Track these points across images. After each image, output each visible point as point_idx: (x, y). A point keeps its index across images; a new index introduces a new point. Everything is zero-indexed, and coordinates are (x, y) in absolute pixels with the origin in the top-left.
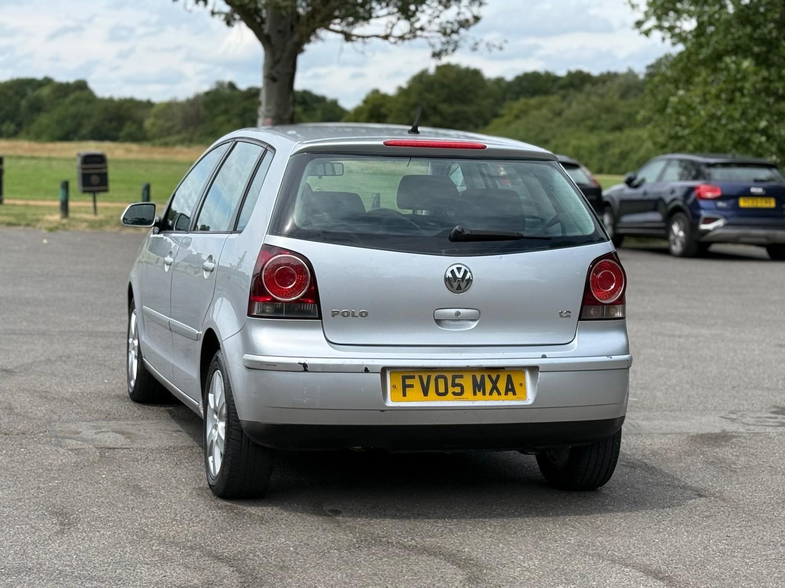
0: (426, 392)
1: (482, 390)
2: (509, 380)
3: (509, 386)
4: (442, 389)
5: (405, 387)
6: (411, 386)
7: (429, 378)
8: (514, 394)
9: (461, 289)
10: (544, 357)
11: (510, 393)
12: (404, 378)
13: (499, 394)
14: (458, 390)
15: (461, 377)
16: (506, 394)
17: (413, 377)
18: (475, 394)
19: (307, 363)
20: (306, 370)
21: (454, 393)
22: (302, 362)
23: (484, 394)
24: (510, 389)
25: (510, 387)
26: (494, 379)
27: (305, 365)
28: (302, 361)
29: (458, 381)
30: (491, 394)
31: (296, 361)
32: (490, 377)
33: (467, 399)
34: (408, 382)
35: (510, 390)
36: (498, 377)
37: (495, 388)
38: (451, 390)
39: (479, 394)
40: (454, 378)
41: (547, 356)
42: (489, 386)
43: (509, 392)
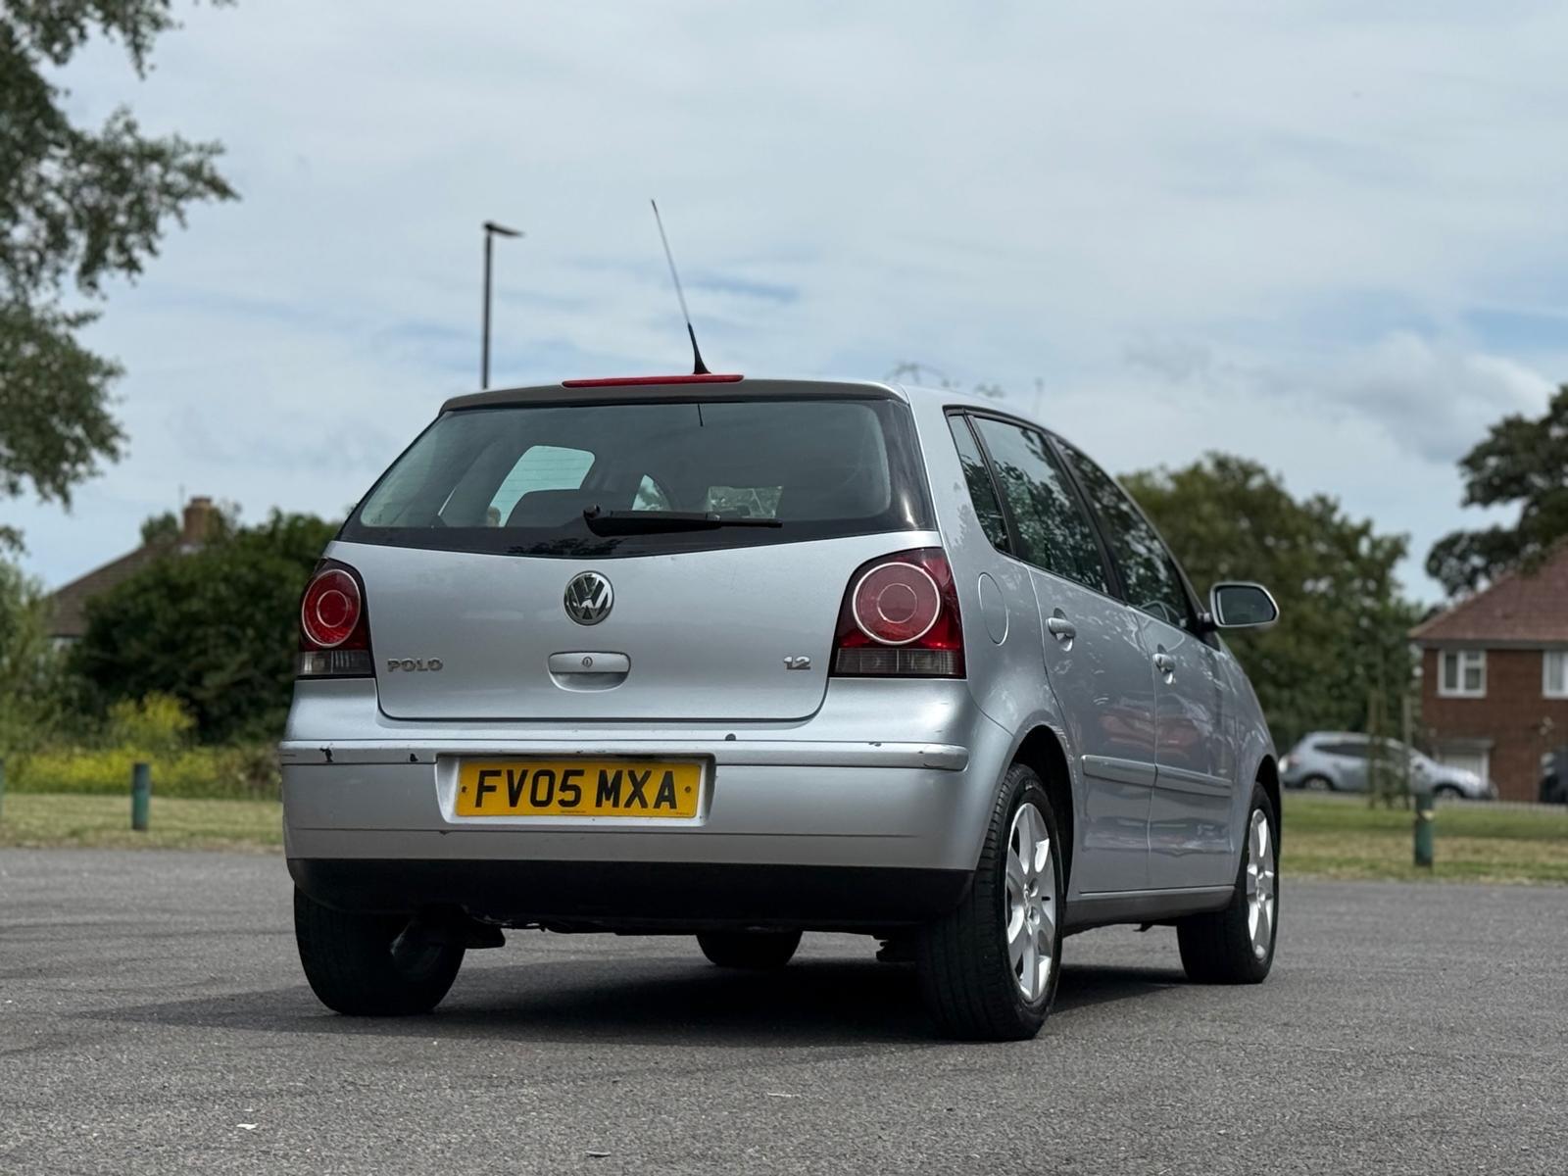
0: (514, 800)
1: (612, 799)
2: (668, 783)
3: (664, 792)
4: (542, 796)
5: (483, 789)
6: (492, 789)
7: (524, 774)
8: (673, 806)
9: (591, 618)
10: (731, 738)
11: (665, 805)
12: (484, 774)
13: (644, 804)
14: (570, 796)
15: (580, 773)
16: (657, 805)
17: (497, 773)
18: (599, 804)
19: (331, 747)
20: (329, 762)
21: (563, 803)
22: (325, 747)
23: (616, 804)
24: (667, 797)
25: (666, 794)
26: (639, 779)
27: (328, 752)
28: (325, 745)
29: (572, 781)
30: (628, 804)
31: (318, 745)
32: (632, 775)
33: (583, 814)
34: (489, 781)
35: (665, 799)
36: (647, 775)
37: (637, 793)
38: (558, 795)
39: (607, 804)
40: (568, 774)
41: (737, 738)
42: (627, 790)
43: (663, 803)
